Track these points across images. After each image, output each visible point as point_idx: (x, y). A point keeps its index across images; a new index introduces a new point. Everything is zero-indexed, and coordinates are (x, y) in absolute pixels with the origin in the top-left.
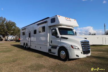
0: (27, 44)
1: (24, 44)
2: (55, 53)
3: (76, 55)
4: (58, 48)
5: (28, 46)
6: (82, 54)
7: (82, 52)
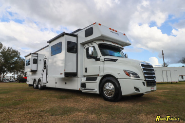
0: (40, 80)
1: (35, 80)
2: (93, 90)
3: (135, 88)
4: (99, 79)
5: (42, 84)
6: (144, 85)
7: (145, 82)
